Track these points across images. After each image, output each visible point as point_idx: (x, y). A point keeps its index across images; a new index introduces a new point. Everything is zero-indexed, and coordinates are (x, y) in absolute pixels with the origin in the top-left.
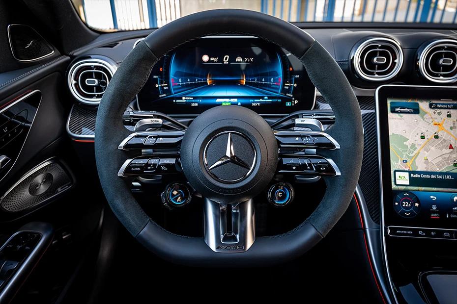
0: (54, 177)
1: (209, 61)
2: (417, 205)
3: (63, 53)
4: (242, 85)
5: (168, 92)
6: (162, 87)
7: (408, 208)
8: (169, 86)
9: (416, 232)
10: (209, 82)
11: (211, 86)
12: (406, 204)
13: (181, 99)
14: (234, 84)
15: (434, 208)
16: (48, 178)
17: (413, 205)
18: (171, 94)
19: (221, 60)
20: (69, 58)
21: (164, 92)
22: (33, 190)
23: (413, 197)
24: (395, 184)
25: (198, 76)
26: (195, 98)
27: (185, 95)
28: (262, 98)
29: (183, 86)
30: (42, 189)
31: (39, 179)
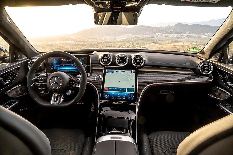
0: (23, 89)
1: (63, 60)
2: (109, 95)
3: (28, 58)
4: (72, 66)
5: (53, 68)
6: (52, 67)
7: (107, 96)
8: (53, 66)
9: (107, 102)
10: (63, 65)
11: (64, 66)
12: (106, 95)
13: (56, 70)
14: (70, 66)
15: (113, 96)
16: (21, 90)
17: (108, 95)
18: (54, 68)
19: (66, 60)
20: (29, 59)
21: (52, 68)
22: (17, 92)
23: (108, 94)
24: (105, 91)
25: (60, 64)
26: (60, 69)
27: (57, 69)
28: (77, 70)
29: (57, 66)
30: (19, 92)
31: (18, 89)
